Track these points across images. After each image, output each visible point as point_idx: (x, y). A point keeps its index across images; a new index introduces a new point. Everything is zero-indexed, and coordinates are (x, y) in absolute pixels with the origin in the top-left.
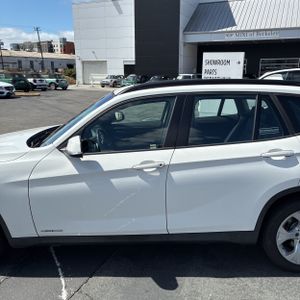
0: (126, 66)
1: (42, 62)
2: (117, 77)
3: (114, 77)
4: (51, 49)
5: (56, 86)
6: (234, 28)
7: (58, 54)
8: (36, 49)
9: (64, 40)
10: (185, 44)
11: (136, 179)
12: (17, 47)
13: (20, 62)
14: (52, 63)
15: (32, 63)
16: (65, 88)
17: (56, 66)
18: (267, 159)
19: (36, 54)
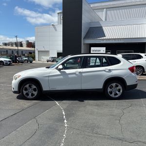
0: (58, 53)
1: (18, 51)
2: (54, 58)
3: (53, 58)
4: (21, 45)
5: (28, 61)
6: (105, 38)
7: (25, 48)
8: (14, 45)
9: (28, 41)
10: (84, 44)
11: (74, 75)
12: (6, 44)
13: (7, 51)
14: (22, 52)
15: (12, 51)
16: (31, 62)
17: (24, 53)
18: (104, 71)
19: (15, 48)
